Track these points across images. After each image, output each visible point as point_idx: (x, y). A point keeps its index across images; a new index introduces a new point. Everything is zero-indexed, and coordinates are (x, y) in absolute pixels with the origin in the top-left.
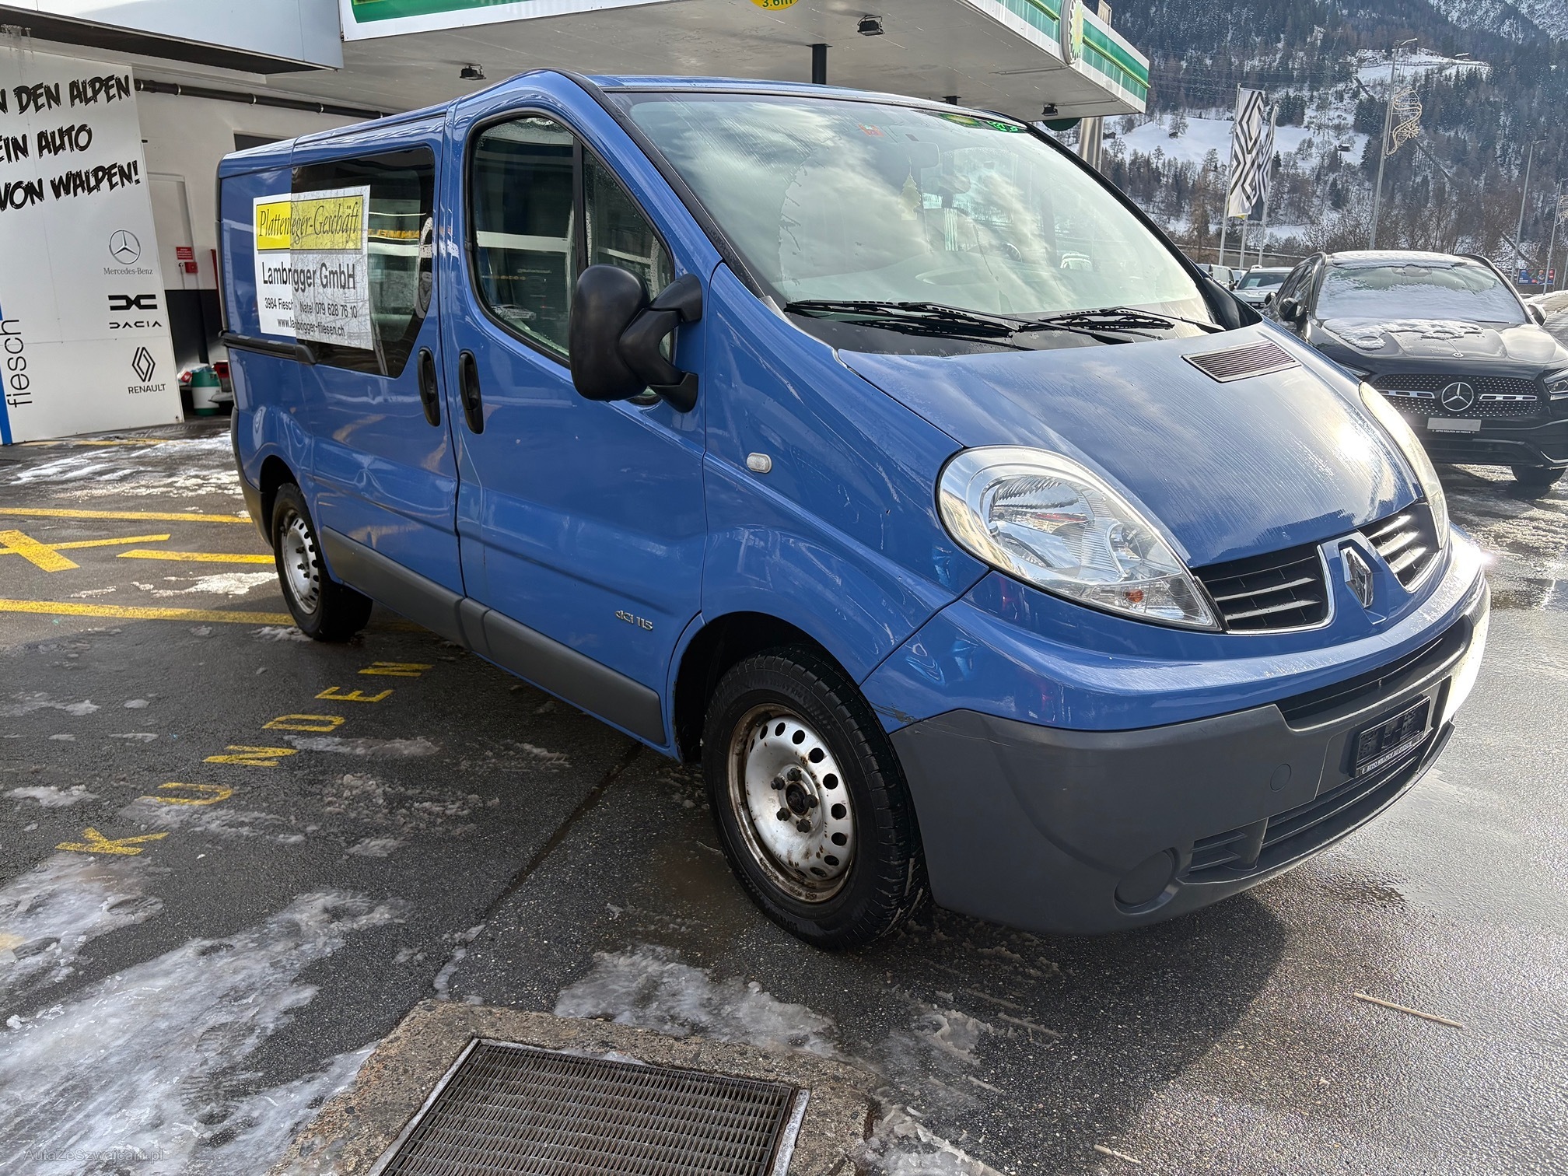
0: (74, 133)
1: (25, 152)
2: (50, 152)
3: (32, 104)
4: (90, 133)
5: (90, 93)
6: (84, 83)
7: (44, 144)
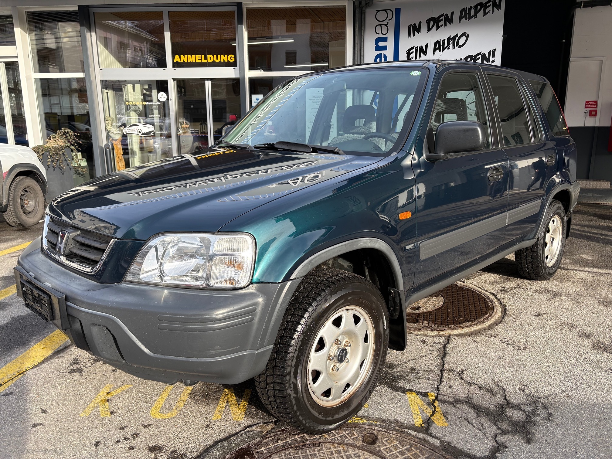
0: (457, 39)
1: (425, 53)
2: (440, 51)
3: (435, 26)
4: (467, 37)
5: (473, 13)
6: (470, 9)
7: (437, 47)
